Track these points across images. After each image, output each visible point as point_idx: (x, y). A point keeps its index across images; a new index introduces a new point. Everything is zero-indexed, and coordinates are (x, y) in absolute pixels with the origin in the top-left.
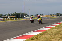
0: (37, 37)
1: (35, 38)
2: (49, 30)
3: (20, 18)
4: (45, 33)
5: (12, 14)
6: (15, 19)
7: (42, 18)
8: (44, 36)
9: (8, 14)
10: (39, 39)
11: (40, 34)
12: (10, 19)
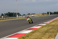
0: (28, 35)
1: (27, 36)
2: (39, 28)
3: (13, 17)
4: (36, 31)
5: (5, 14)
6: (9, 19)
7: (34, 16)
8: (34, 34)
9: (2, 14)
10: (30, 37)
11: (31, 32)
12: (4, 18)
